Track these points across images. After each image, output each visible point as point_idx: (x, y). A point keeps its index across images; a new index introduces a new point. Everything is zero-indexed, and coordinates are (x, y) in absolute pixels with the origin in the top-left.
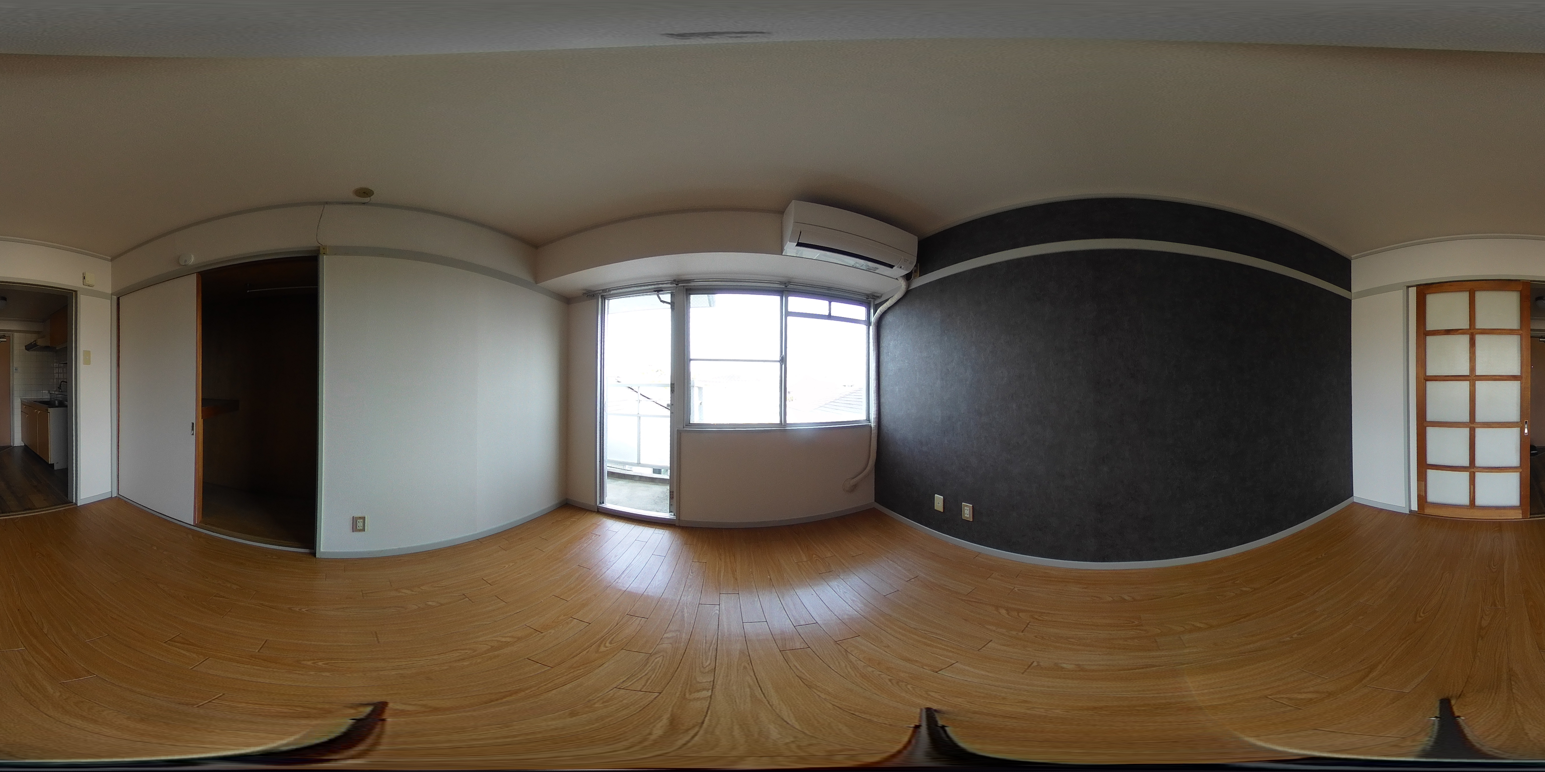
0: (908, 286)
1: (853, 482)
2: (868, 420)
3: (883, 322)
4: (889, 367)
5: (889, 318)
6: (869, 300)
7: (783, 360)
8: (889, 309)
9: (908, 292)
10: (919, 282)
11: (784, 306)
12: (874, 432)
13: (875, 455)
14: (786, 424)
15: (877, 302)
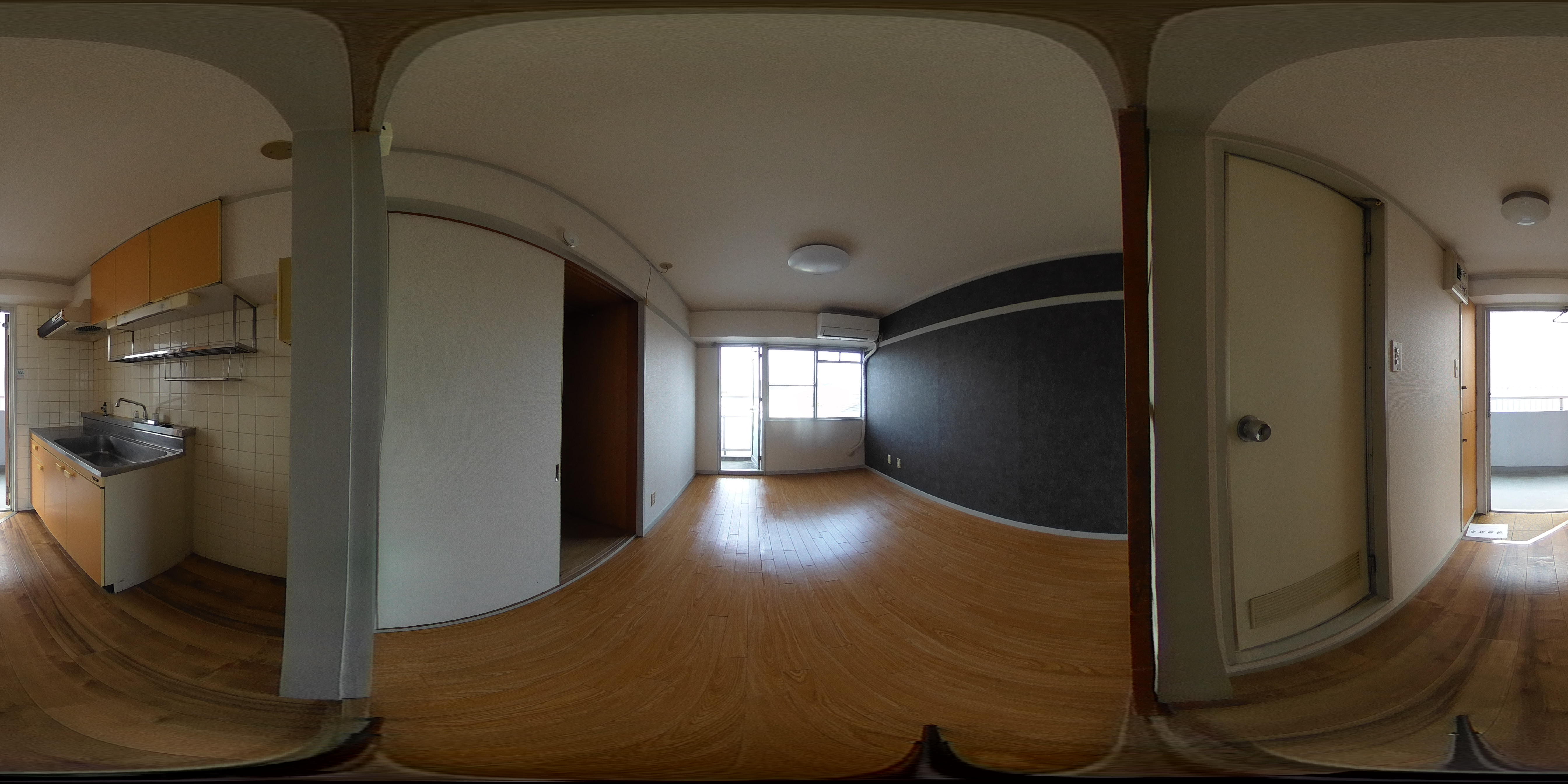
0: (878, 346)
1: (852, 450)
2: (861, 416)
3: (868, 363)
4: (871, 389)
5: (871, 361)
6: (862, 350)
7: (815, 385)
8: (871, 356)
9: (878, 349)
10: (884, 343)
11: (816, 356)
12: (864, 423)
13: (864, 436)
14: (817, 418)
15: (866, 351)
